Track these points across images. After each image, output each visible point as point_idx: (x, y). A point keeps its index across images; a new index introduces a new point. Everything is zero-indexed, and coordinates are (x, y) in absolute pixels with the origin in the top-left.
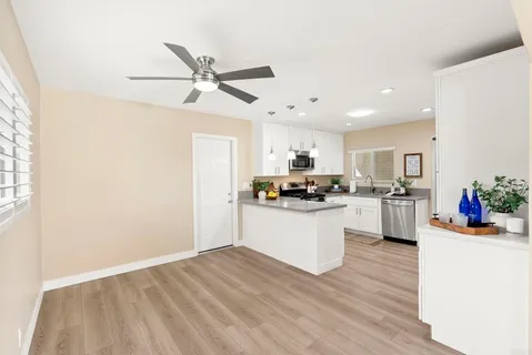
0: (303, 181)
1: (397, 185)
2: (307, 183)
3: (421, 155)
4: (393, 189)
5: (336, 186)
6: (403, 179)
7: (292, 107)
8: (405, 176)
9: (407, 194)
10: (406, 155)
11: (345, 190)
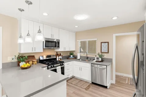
0: (55, 54)
1: (98, 56)
2: (57, 55)
3: (108, 43)
4: (96, 58)
5: (72, 56)
6: (100, 54)
7: (31, 3)
8: (101, 52)
9: (102, 61)
10: (101, 43)
11: (75, 58)
